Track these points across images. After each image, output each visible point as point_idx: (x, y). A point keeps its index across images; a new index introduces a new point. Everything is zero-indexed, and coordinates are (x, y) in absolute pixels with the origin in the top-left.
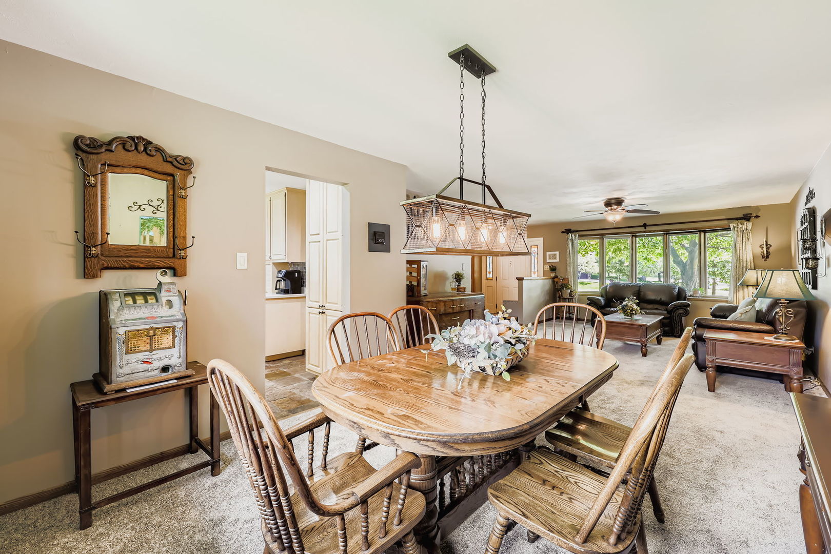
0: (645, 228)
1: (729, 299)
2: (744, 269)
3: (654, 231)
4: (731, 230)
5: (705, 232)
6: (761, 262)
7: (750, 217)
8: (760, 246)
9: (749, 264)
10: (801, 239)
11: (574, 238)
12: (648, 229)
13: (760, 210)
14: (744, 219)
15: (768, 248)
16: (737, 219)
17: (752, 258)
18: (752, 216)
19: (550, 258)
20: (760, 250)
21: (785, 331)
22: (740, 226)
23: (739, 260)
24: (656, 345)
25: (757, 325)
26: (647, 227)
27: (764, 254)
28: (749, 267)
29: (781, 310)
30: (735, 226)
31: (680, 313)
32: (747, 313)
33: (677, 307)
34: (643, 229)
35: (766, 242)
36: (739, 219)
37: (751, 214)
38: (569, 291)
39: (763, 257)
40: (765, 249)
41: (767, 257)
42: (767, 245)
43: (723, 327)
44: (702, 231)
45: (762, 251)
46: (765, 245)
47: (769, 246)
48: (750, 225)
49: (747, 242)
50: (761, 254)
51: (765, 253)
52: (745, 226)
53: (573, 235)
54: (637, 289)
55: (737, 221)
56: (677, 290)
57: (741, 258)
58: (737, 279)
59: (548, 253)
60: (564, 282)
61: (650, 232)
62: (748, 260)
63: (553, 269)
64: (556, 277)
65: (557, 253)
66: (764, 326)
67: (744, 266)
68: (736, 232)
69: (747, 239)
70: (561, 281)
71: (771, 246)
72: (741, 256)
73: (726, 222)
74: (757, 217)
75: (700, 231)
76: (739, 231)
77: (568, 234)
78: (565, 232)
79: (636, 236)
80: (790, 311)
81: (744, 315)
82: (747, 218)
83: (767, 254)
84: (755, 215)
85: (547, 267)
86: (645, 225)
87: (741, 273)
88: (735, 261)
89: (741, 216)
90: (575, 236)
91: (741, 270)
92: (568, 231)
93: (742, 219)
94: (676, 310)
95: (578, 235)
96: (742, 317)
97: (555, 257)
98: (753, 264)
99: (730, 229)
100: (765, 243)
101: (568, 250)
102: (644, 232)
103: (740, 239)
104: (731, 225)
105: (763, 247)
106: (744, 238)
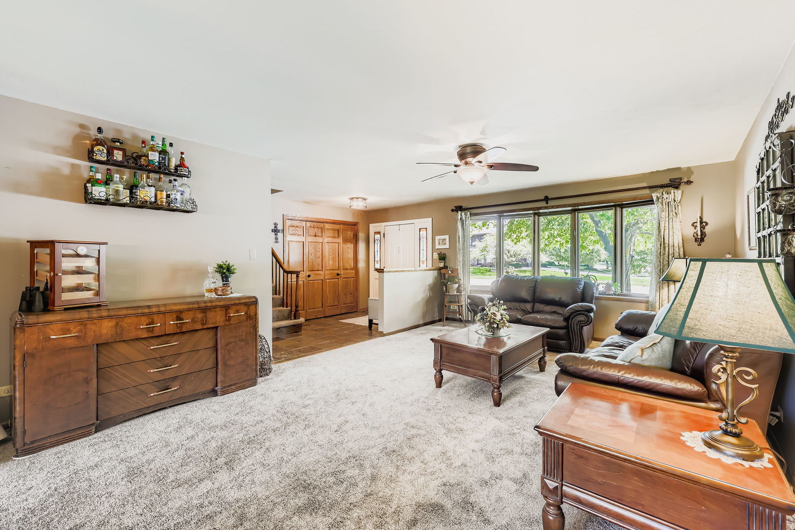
0: (547, 203)
1: (651, 299)
2: (670, 257)
3: (558, 207)
4: (654, 204)
5: (622, 206)
6: (693, 247)
7: (679, 184)
8: (693, 225)
9: (677, 250)
10: (769, 190)
11: (464, 218)
12: (551, 203)
13: (692, 173)
14: (671, 186)
15: (703, 227)
16: (662, 186)
17: (681, 241)
18: (682, 181)
19: (439, 244)
20: (692, 230)
21: (733, 425)
22: (665, 196)
23: (663, 244)
24: (537, 372)
25: (672, 379)
26: (549, 201)
27: (697, 235)
28: (677, 254)
29: (725, 369)
30: (659, 196)
31: (580, 321)
32: (655, 348)
33: (576, 312)
34: (543, 204)
35: (701, 218)
36: (665, 187)
37: (681, 179)
38: (456, 286)
39: (696, 240)
40: (698, 228)
41: (702, 240)
42: (701, 222)
43: (605, 379)
44: (619, 205)
45: (695, 231)
46: (699, 223)
47: (704, 224)
48: (678, 193)
49: (674, 219)
50: (694, 236)
51: (699, 233)
52: (672, 196)
53: (463, 214)
54: (533, 285)
55: (662, 190)
56: (581, 286)
57: (666, 241)
58: (661, 271)
59: (437, 238)
60: (453, 274)
61: (553, 207)
62: (676, 245)
63: (442, 257)
64: (445, 267)
65: (447, 237)
66: (686, 381)
67: (670, 252)
68: (660, 205)
69: (674, 214)
70: (450, 272)
71: (707, 224)
72: (667, 239)
73: (647, 191)
74: (689, 182)
75: (615, 206)
76: (664, 204)
77: (458, 212)
78: (455, 211)
79: (539, 215)
80: (748, 374)
81: (649, 351)
82: (675, 184)
83: (702, 235)
84: (685, 180)
85: (436, 256)
86: (547, 199)
87: (666, 263)
88: (659, 245)
89: (667, 181)
90: (466, 214)
91: (667, 259)
92: (459, 208)
93: (669, 186)
94: (575, 316)
95: (469, 213)
96: (645, 357)
97: (443, 242)
98: (682, 250)
99: (653, 201)
100: (699, 219)
101: (458, 234)
102: (546, 208)
103: (664, 214)
104: (653, 195)
105: (696, 226)
106: (671, 214)
